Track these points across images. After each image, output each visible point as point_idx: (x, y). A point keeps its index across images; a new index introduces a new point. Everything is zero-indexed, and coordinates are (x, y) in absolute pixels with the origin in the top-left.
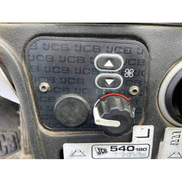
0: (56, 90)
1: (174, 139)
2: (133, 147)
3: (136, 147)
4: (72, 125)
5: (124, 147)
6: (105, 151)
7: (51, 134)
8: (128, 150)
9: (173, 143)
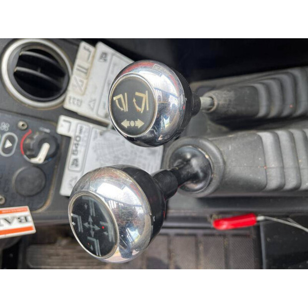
0: (6, 189)
1: (75, 103)
2: (77, 136)
3: (77, 134)
4: (44, 183)
5: (75, 144)
6: (76, 160)
7: (49, 202)
8: (79, 141)
9: (79, 104)
